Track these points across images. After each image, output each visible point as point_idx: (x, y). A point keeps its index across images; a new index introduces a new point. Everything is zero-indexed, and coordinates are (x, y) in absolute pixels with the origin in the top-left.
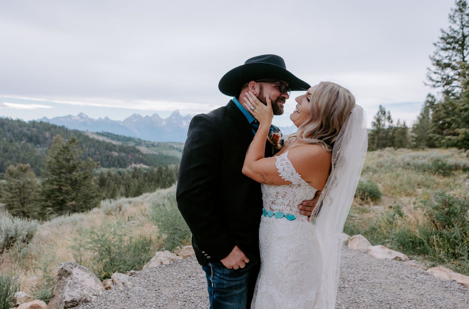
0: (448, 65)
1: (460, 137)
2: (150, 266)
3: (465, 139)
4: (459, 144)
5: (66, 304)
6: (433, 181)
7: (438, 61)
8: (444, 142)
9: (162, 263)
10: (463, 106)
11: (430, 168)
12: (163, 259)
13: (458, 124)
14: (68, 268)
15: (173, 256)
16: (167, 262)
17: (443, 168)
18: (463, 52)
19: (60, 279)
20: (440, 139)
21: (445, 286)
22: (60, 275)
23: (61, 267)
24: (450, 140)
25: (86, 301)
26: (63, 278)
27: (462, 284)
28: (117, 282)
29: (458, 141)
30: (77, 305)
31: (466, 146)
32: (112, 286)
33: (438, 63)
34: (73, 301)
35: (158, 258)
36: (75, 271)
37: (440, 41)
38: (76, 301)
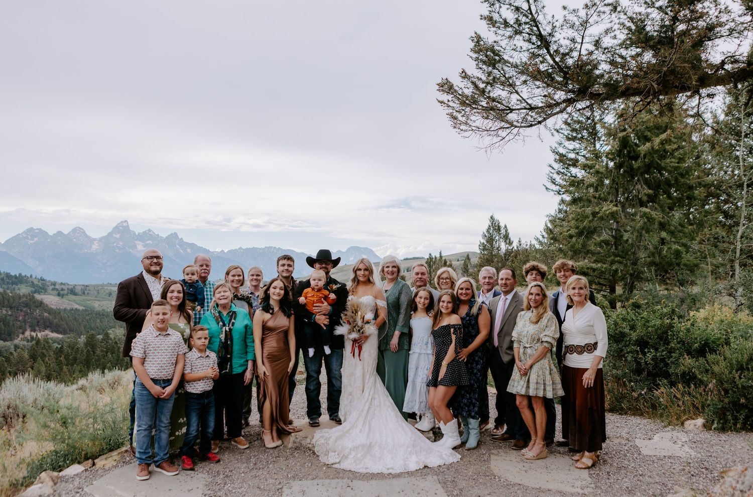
0: (575, 163)
7: (562, 155)
10: (567, 231)
18: (595, 144)
33: (562, 158)
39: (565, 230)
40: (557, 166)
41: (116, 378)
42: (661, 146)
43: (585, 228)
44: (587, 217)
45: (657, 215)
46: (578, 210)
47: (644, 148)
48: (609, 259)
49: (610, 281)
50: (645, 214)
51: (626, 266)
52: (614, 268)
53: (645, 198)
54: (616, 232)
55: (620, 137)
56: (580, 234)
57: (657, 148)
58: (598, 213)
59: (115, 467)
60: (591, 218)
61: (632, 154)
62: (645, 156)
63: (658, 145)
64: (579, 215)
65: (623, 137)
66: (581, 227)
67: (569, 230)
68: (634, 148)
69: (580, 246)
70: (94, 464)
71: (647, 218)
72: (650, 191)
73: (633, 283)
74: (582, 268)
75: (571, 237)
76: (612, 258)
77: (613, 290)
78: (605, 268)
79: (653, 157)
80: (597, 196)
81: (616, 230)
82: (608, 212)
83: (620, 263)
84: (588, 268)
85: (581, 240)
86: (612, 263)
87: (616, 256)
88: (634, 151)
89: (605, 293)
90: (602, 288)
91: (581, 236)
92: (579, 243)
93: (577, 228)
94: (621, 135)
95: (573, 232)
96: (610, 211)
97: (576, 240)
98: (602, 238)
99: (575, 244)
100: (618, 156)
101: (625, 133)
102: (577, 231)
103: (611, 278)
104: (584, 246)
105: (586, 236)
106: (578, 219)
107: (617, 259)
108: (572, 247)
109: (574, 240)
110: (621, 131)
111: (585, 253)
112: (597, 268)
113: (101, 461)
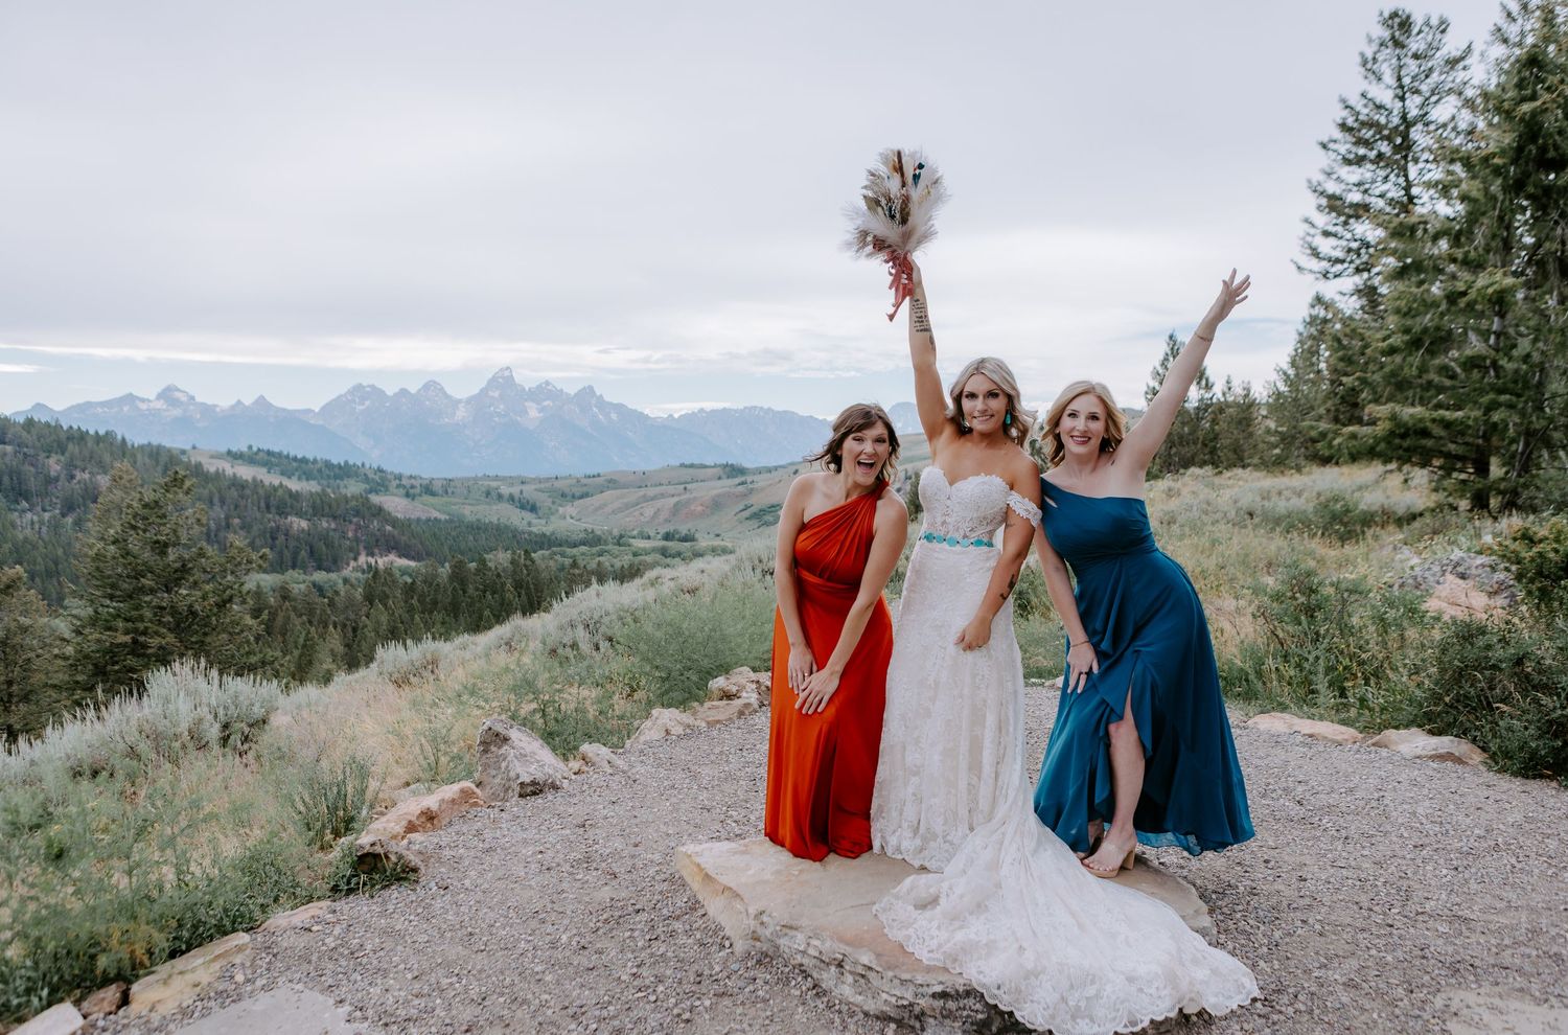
0: (1361, 210)
1: (1381, 428)
2: (642, 739)
3: (1392, 433)
4: (1381, 448)
5: (522, 788)
6: (1311, 554)
7: (1332, 197)
8: (1340, 445)
9: (668, 732)
10: (1384, 340)
11: (1306, 523)
12: (670, 724)
13: (1375, 393)
14: (499, 728)
15: (686, 718)
16: (678, 730)
17: (1346, 519)
18: (1405, 170)
19: (486, 751)
20: (1330, 436)
21: (1276, 741)
22: (486, 745)
23: (485, 727)
24: (1354, 436)
25: (555, 787)
26: (493, 748)
27: (1311, 736)
28: (595, 759)
29: (1378, 440)
30: (541, 791)
31: (1401, 452)
32: (585, 768)
33: (1334, 204)
34: (534, 783)
35: (659, 722)
36: (515, 734)
37: (1337, 134)
38: (538, 784)
39: (1379, 336)
40: (1323, 220)
41: (429, 657)
43: (1425, 330)
44: (1435, 304)
46: (1414, 290)
48: (1485, 400)
49: (1478, 449)
51: (1523, 414)
52: (1496, 417)
54: (1498, 338)
55: (1525, 114)
56: (1416, 343)
58: (1464, 294)
59: (186, 1013)
60: (1443, 307)
61: (1551, 154)
64: (1415, 301)
65: (1534, 113)
66: (1417, 329)
67: (1389, 337)
68: (1554, 141)
69: (1414, 372)
70: (125, 1000)
73: (1531, 453)
74: (1421, 420)
75: (1392, 351)
76: (1492, 396)
77: (1482, 469)
78: (1476, 419)
80: (1460, 256)
81: (1498, 335)
82: (1490, 290)
83: (1511, 406)
84: (1434, 421)
85: (1416, 359)
86: (1491, 407)
87: (1501, 391)
88: (1556, 147)
89: (1463, 476)
90: (1455, 464)
91: (1418, 349)
92: (1412, 366)
93: (1407, 331)
94: (1526, 107)
95: (1397, 340)
96: (1495, 287)
97: (1404, 359)
98: (1468, 352)
99: (1401, 368)
100: (1515, 161)
101: (1538, 103)
102: (1407, 338)
103: (1480, 441)
104: (1423, 370)
105: (1427, 350)
106: (1410, 309)
107: (1504, 398)
108: (1393, 374)
109: (1398, 359)
110: (1524, 100)
111: (1421, 385)
112: (1456, 420)
113: (149, 985)
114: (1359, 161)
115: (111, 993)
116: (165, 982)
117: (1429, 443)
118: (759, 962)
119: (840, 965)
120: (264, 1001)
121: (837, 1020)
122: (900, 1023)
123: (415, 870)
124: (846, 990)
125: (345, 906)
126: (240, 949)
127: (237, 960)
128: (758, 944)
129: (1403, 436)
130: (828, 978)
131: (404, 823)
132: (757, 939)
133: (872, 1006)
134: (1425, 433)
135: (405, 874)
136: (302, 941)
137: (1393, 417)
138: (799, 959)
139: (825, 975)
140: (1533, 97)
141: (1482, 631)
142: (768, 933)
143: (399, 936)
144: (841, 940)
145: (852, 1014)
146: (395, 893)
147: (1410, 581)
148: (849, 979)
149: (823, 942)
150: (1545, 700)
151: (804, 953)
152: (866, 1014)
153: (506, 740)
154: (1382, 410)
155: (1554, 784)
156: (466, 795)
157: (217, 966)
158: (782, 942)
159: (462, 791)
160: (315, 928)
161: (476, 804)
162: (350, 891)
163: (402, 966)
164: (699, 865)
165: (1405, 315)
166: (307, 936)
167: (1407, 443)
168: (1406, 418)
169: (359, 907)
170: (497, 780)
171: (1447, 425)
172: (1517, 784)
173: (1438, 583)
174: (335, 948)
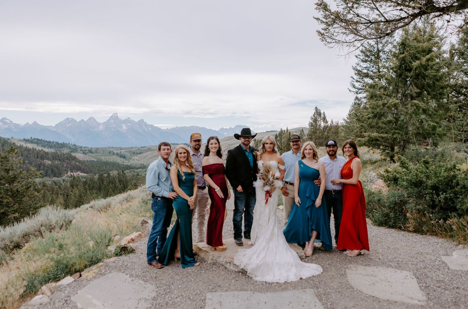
0: (366, 75)
1: (367, 139)
3: (369, 140)
4: (367, 143)
7: (359, 71)
13: (365, 129)
14: (145, 220)
18: (378, 64)
19: (142, 225)
22: (142, 224)
23: (142, 220)
24: (359, 141)
26: (144, 225)
31: (372, 145)
33: (359, 73)
36: (149, 221)
37: (360, 54)
39: (366, 114)
40: (356, 77)
42: (426, 62)
43: (377, 113)
44: (380, 106)
45: (422, 105)
46: (374, 102)
47: (416, 64)
48: (392, 131)
49: (391, 144)
50: (415, 104)
51: (402, 135)
52: (395, 136)
53: (415, 95)
54: (396, 115)
56: (375, 116)
57: (424, 63)
58: (386, 104)
59: (95, 277)
60: (382, 107)
61: (408, 68)
62: (416, 69)
63: (425, 62)
64: (374, 105)
65: (403, 58)
66: (375, 112)
67: (368, 114)
68: (409, 64)
69: (375, 124)
70: (81, 276)
71: (416, 106)
72: (418, 90)
73: (405, 145)
74: (376, 137)
75: (369, 118)
76: (394, 130)
77: (393, 150)
78: (390, 137)
79: (421, 69)
80: (386, 94)
81: (396, 114)
82: (392, 103)
83: (399, 133)
84: (379, 137)
85: (375, 120)
86: (393, 134)
87: (396, 129)
88: (409, 66)
89: (388, 151)
90: (386, 148)
91: (375, 118)
92: (374, 122)
93: (373, 113)
94: (401, 56)
95: (370, 115)
96: (394, 102)
97: (372, 120)
98: (388, 119)
99: (371, 123)
100: (399, 69)
101: (404, 55)
102: (373, 115)
103: (392, 142)
104: (377, 124)
105: (378, 118)
106: (374, 107)
107: (397, 131)
108: (370, 124)
109: (371, 120)
110: (401, 54)
111: (377, 128)
112: (385, 137)
113: (85, 273)
114: (366, 61)
115: (78, 274)
116: (88, 272)
117: (379, 143)
118: (213, 264)
119: (230, 263)
120: (110, 275)
121: (230, 273)
122: (242, 272)
123: (134, 250)
124: (232, 268)
125: (121, 257)
126: (102, 266)
127: (102, 268)
128: (213, 261)
129: (372, 141)
130: (228, 266)
131: (127, 241)
132: (213, 260)
133: (236, 270)
134: (377, 140)
135: (132, 251)
136: (114, 264)
137: (369, 136)
138: (222, 263)
139: (227, 265)
140: (403, 53)
141: (373, 193)
142: (215, 258)
143: (135, 263)
144: (230, 258)
145: (233, 272)
146: (131, 255)
147: (370, 180)
148: (232, 265)
149: (227, 259)
150: (383, 209)
151: (223, 261)
152: (235, 272)
153: (147, 222)
154: (366, 134)
155: (385, 228)
156: (140, 235)
157: (98, 269)
158: (218, 260)
159: (139, 234)
160: (116, 262)
161: (142, 237)
162: (120, 255)
163: (138, 268)
164: (198, 247)
165: (373, 108)
166: (115, 264)
167: (373, 143)
168: (373, 136)
169: (123, 258)
170: (146, 232)
171: (383, 138)
172: (377, 227)
173: (376, 181)
174: (122, 265)
